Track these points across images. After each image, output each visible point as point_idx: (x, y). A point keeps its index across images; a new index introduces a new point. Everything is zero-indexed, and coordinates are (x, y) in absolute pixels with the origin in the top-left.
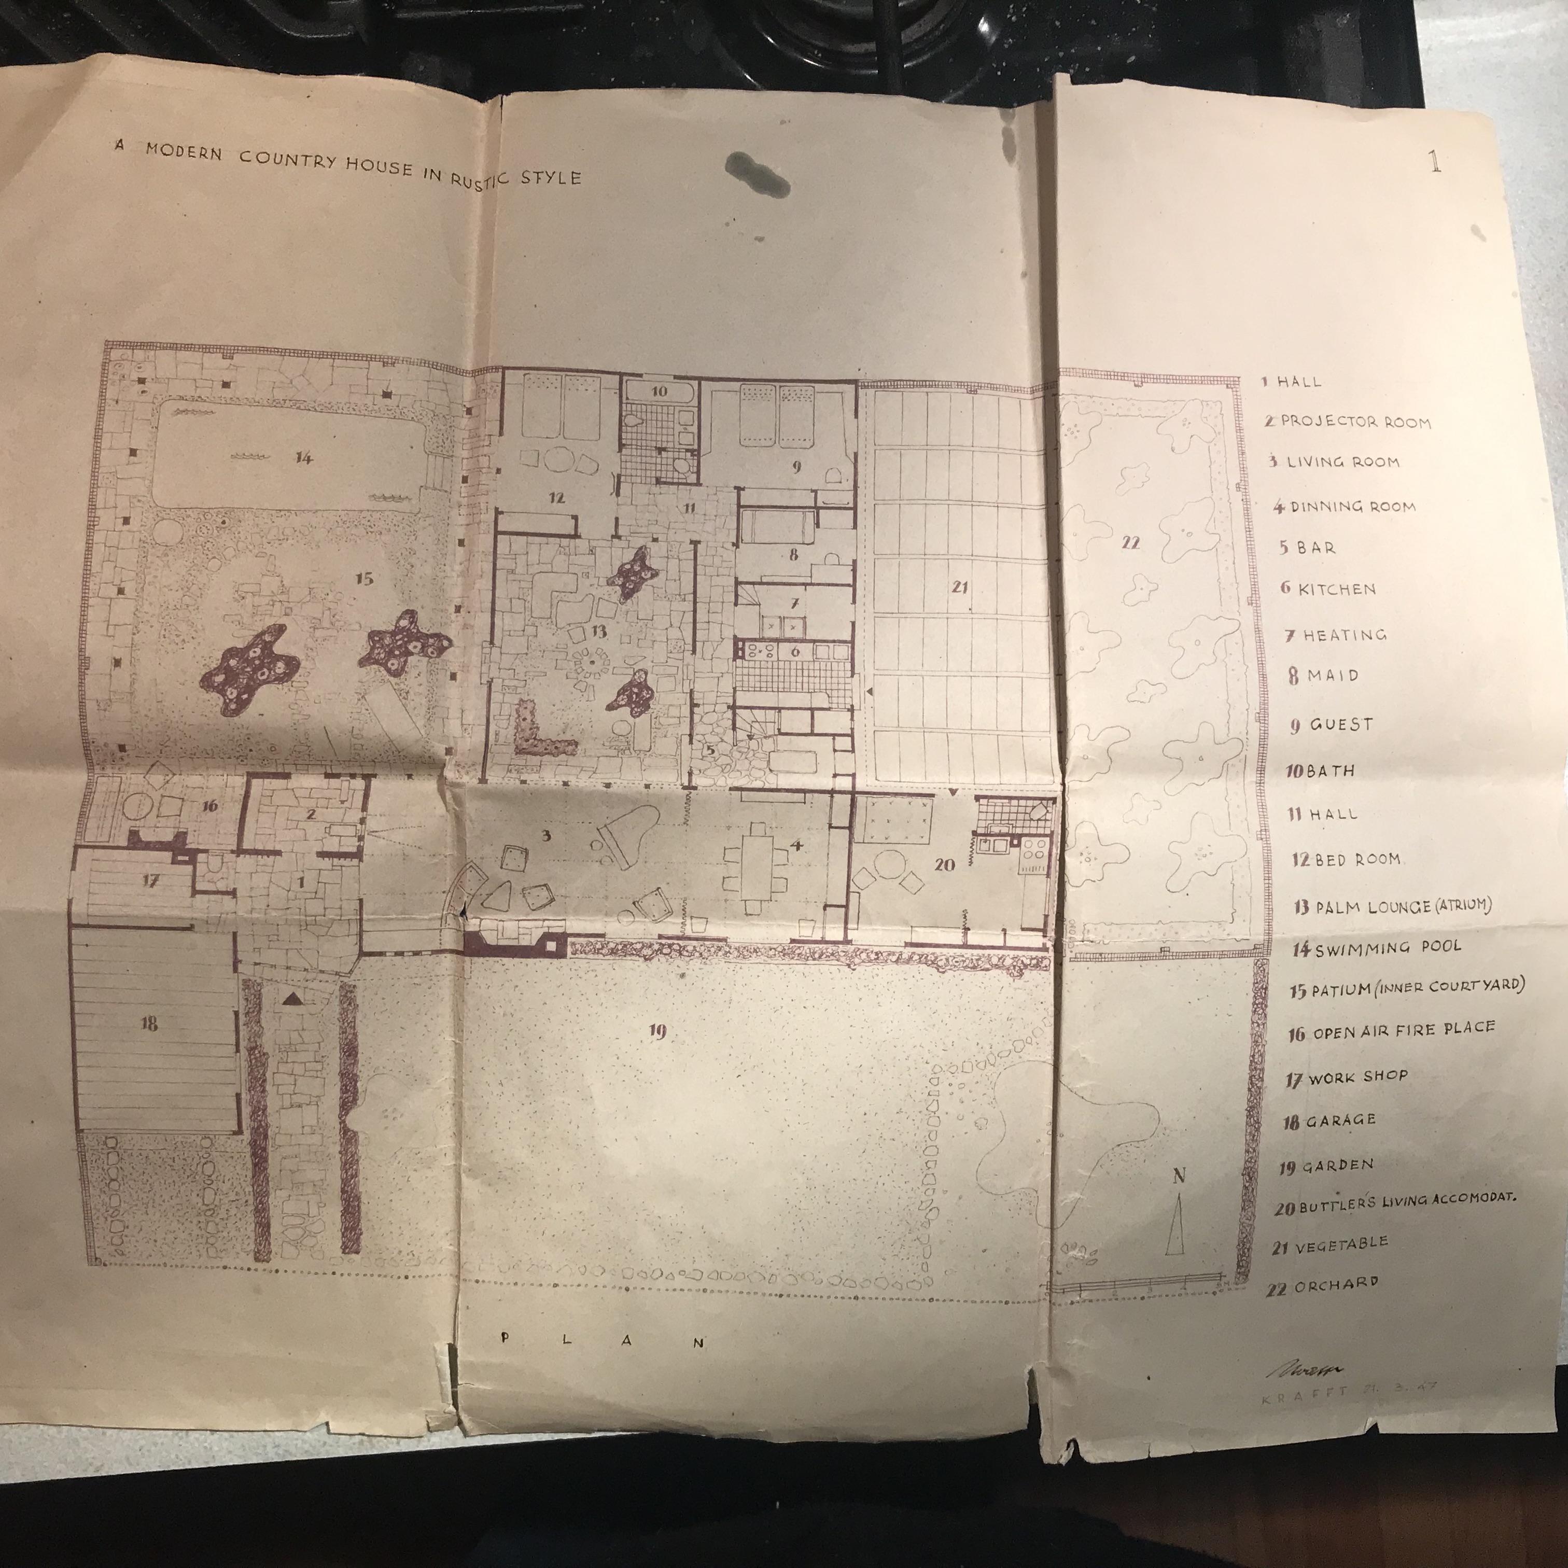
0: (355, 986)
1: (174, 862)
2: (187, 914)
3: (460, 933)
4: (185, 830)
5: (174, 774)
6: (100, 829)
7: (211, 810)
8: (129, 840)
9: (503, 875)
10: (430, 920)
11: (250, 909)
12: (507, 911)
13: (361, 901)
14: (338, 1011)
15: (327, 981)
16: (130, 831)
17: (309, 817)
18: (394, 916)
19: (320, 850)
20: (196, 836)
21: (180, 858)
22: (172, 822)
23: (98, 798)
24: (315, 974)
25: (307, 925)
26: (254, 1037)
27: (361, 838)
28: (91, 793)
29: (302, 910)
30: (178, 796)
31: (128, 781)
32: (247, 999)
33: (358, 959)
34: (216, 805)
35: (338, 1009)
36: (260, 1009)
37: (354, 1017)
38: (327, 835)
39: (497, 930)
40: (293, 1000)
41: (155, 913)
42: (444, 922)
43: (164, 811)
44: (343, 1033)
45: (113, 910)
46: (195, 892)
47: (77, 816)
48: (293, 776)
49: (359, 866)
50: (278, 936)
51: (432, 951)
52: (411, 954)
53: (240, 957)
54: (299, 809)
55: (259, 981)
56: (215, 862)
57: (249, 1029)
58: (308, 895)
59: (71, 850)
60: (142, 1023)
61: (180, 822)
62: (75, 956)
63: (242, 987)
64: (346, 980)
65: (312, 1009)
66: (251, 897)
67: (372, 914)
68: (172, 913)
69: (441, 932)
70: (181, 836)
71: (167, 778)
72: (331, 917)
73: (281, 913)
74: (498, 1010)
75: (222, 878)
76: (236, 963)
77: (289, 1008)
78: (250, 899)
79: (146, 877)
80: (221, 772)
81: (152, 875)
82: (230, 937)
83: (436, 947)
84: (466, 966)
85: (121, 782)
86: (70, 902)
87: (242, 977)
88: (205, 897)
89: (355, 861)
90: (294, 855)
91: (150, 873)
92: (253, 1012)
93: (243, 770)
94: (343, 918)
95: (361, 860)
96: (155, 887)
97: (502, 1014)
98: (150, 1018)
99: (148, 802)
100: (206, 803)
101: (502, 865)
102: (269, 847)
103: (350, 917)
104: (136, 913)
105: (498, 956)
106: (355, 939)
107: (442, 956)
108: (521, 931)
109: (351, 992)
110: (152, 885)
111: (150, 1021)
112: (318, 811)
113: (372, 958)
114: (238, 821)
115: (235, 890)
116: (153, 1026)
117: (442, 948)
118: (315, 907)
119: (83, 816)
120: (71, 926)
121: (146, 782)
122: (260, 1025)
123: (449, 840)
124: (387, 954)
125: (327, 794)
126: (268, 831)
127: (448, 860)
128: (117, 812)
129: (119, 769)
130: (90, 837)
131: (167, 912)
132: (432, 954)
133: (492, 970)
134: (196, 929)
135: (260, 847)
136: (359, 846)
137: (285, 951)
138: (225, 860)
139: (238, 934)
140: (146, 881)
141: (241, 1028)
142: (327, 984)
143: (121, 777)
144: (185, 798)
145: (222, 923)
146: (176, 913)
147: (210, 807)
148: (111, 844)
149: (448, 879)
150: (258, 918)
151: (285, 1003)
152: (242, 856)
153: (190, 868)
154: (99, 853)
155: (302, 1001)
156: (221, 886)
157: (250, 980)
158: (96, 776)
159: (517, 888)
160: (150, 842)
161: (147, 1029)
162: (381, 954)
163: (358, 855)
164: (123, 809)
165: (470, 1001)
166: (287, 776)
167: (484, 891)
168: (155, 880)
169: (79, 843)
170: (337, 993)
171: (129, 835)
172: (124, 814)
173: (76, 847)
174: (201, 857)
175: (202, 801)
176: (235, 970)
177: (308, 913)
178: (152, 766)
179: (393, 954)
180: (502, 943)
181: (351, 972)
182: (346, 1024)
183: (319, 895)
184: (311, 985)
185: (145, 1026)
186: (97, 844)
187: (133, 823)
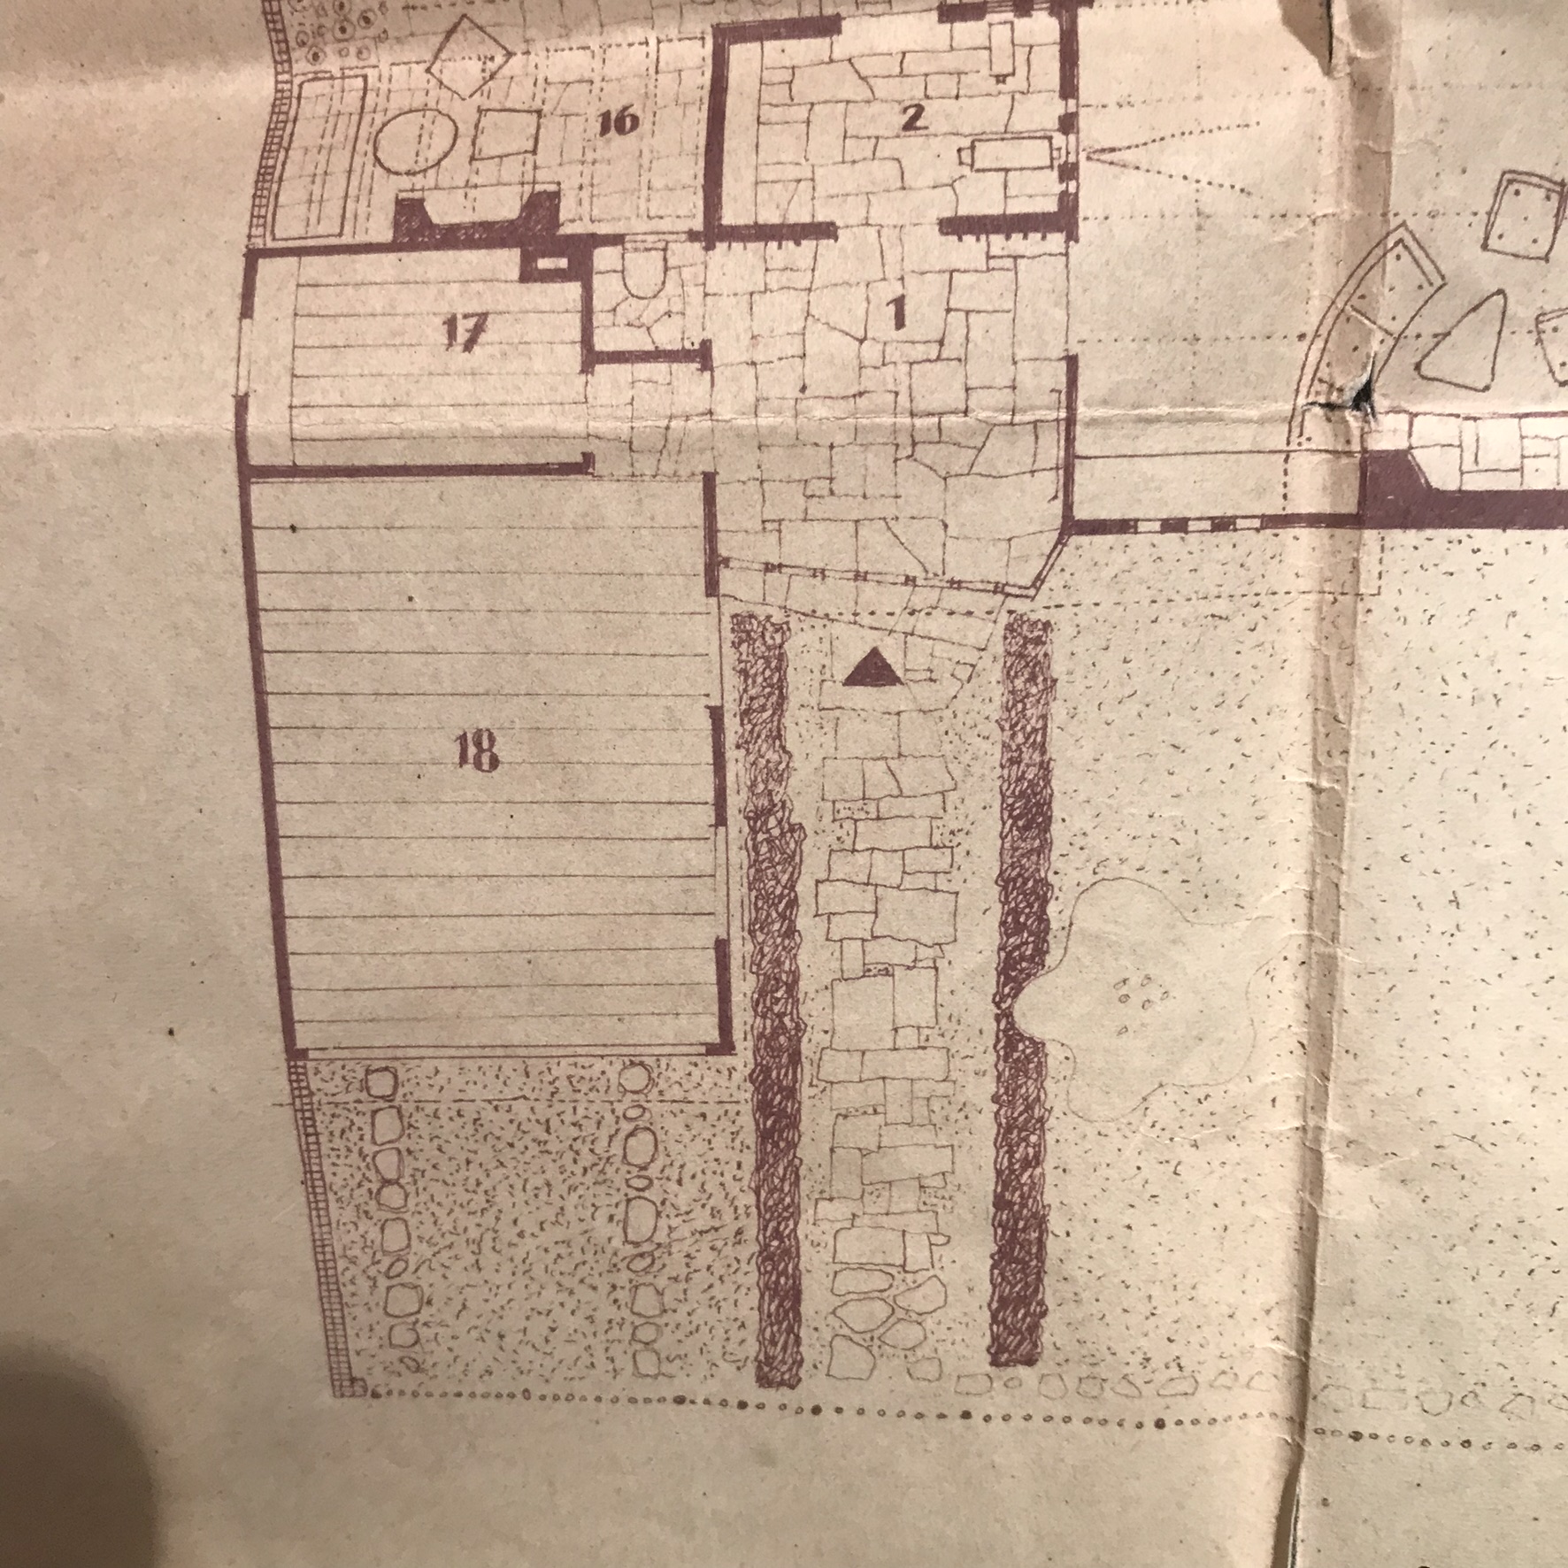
0: (1047, 626)
1: (528, 275)
2: (571, 424)
3: (1344, 460)
4: (553, 188)
5: (509, 55)
6: (315, 206)
7: (621, 130)
8: (397, 225)
9: (1485, 271)
10: (1262, 422)
11: (752, 400)
12: (1487, 388)
13: (1072, 362)
14: (998, 701)
15: (970, 613)
16: (399, 203)
17: (910, 126)
18: (1164, 410)
19: (948, 214)
20: (586, 203)
21: (544, 263)
22: (512, 170)
23: (306, 133)
24: (935, 594)
25: (914, 444)
26: (766, 782)
27: (1068, 172)
28: (286, 122)
29: (903, 400)
30: (526, 107)
31: (384, 86)
32: (744, 673)
33: (1061, 542)
34: (635, 119)
35: (998, 694)
36: (783, 698)
37: (1044, 717)
38: (966, 170)
39: (1460, 446)
40: (873, 671)
41: (485, 425)
42: (1296, 432)
43: (488, 145)
44: (1012, 761)
45: (364, 422)
46: (592, 358)
47: (252, 177)
48: (846, 25)
49: (1067, 254)
50: (831, 479)
51: (1263, 517)
52: (1207, 525)
53: (723, 551)
54: (876, 107)
55: (778, 617)
56: (644, 268)
57: (752, 758)
58: (919, 352)
59: (239, 265)
60: (457, 748)
61: (535, 167)
62: (262, 560)
63: (732, 636)
64: (1020, 606)
65: (926, 695)
66: (754, 364)
67: (1105, 403)
68: (530, 422)
69: (1286, 460)
70: (543, 205)
71: (491, 66)
72: (983, 415)
73: (841, 408)
74: (1456, 686)
75: (669, 314)
76: (714, 564)
77: (862, 695)
78: (752, 370)
79: (451, 323)
80: (637, 33)
81: (466, 316)
82: (697, 488)
83: (1274, 507)
84: (1364, 559)
85: (365, 90)
86: (241, 405)
87: (730, 608)
88: (623, 371)
89: (1056, 240)
90: (872, 232)
91: (460, 311)
92: (763, 708)
93: (701, 22)
94: (1017, 419)
95: (1072, 236)
96: (476, 349)
97: (1467, 696)
98: (479, 733)
99: (443, 132)
100: (606, 116)
101: (1487, 238)
102: (799, 215)
103: (1039, 415)
104: (428, 425)
105: (1461, 527)
106: (1049, 482)
107: (1287, 534)
108: (1532, 447)
109: (1038, 641)
110: (469, 346)
111: (478, 744)
112: (930, 108)
113: (1098, 539)
114: (702, 150)
115: (706, 346)
116: (485, 759)
117: (1289, 511)
118: (937, 385)
119: (267, 178)
120: (248, 474)
121: (433, 82)
122: (783, 748)
123: (1327, 166)
124: (1142, 527)
125: (950, 61)
126: (793, 172)
127: (1322, 232)
128: (358, 160)
129: (360, 52)
130: (289, 226)
131: (516, 421)
132: (1263, 527)
133: (1444, 568)
134: (600, 467)
135: (770, 216)
136: (1064, 195)
137: (851, 526)
138: (671, 262)
139: (718, 479)
140: (452, 335)
141: (731, 754)
142: (970, 620)
143: (365, 78)
144: (546, 109)
145: (673, 447)
146: (541, 420)
147: (618, 123)
148: (347, 239)
149: (1316, 293)
150: (773, 430)
151: (851, 681)
152: (721, 247)
153: (574, 290)
154: (315, 267)
155: (899, 673)
156: (667, 337)
157: (751, 616)
158: (297, 81)
159: (1522, 311)
160: (452, 229)
161: (469, 767)
162: (1125, 526)
163: (1064, 219)
164: (376, 149)
165: (1376, 662)
166: (828, 26)
167: (1427, 326)
168: (478, 330)
169: (259, 243)
170: (998, 648)
171: (397, 213)
172: (377, 160)
173: (253, 257)
174: (604, 257)
175: (593, 112)
176: (712, 588)
177: (921, 405)
178: (450, 33)
179: (1157, 526)
180: (1475, 483)
181: (1039, 580)
182: (1020, 738)
183: (953, 349)
184: (923, 625)
185: (463, 759)
186: (310, 243)
187: (405, 182)
